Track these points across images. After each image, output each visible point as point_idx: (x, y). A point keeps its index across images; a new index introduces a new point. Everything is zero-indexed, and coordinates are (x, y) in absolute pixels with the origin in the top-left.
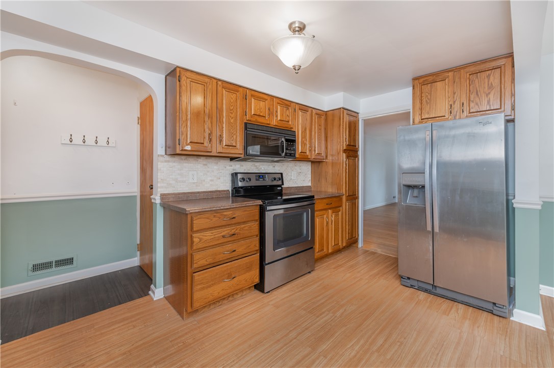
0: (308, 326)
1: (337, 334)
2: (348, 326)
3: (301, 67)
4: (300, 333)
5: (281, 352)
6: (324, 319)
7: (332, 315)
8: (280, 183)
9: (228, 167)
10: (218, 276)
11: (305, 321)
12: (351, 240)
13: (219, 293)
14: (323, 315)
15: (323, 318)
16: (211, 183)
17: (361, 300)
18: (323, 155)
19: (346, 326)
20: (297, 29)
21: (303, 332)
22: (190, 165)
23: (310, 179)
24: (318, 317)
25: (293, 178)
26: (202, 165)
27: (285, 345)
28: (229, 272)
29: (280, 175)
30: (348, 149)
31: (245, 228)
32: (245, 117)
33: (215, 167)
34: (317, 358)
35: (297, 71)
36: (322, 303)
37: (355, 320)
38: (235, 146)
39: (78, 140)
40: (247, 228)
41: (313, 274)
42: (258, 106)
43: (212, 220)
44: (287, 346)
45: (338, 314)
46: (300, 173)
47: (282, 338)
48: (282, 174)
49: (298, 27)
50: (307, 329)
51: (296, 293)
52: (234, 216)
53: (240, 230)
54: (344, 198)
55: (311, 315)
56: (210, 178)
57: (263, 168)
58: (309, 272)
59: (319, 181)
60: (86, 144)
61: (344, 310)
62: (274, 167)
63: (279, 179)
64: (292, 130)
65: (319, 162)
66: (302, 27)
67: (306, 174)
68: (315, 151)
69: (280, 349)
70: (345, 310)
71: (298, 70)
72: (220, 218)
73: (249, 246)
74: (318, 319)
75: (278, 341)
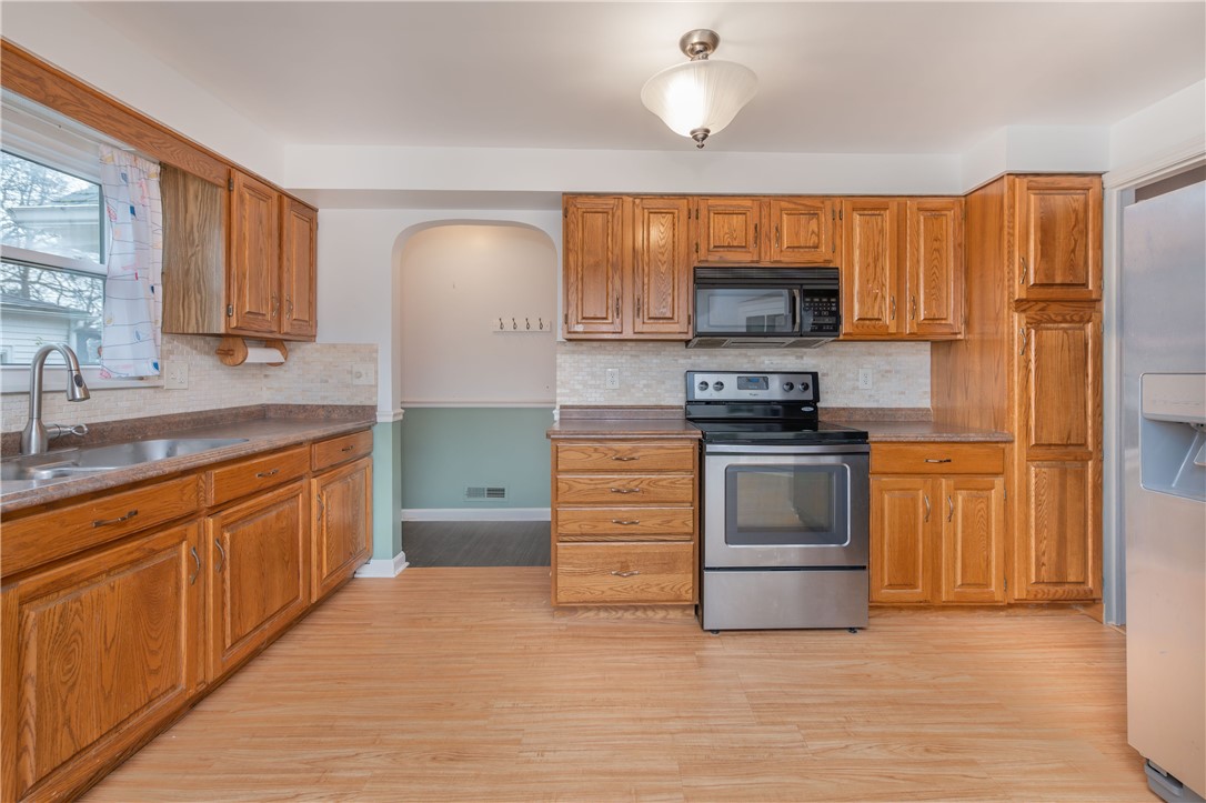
0: (720, 728)
1: (761, 780)
2: (809, 782)
3: (708, 131)
4: (691, 731)
5: (624, 739)
6: (772, 736)
7: (800, 737)
8: (809, 396)
9: (682, 361)
10: (600, 560)
11: (726, 717)
12: (1053, 589)
13: (603, 592)
14: (777, 728)
15: (772, 732)
16: (645, 390)
17: (927, 750)
18: (950, 321)
19: (808, 778)
20: (698, 47)
21: (700, 731)
22: (608, 357)
23: (929, 389)
24: (762, 724)
25: (860, 384)
26: (628, 357)
27: (643, 733)
28: (623, 560)
29: (810, 377)
30: (1032, 296)
31: (660, 483)
32: (695, 256)
33: (655, 361)
34: (670, 791)
35: (700, 144)
36: (806, 705)
37: (846, 782)
38: (672, 319)
39: (508, 326)
40: (664, 483)
41: (859, 637)
42: (726, 226)
43: (590, 456)
44: (645, 736)
45: (817, 745)
46: (887, 372)
47: (653, 719)
48: (815, 375)
49: (701, 43)
50: (711, 731)
51: (771, 657)
52: (634, 455)
53: (648, 484)
54: (1017, 452)
55: (751, 713)
56: (645, 382)
57: (767, 362)
58: (852, 630)
59: (949, 396)
60: (517, 330)
61: (843, 745)
62: (802, 357)
63: (806, 387)
64: (831, 265)
65: (947, 341)
66: (705, 40)
67: (908, 377)
68: (915, 312)
69: (629, 734)
70: (847, 746)
71: (703, 139)
72: (606, 455)
73: (669, 522)
74: (756, 728)
75: (641, 719)
